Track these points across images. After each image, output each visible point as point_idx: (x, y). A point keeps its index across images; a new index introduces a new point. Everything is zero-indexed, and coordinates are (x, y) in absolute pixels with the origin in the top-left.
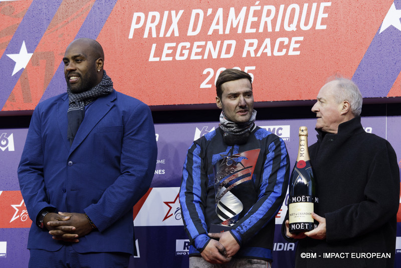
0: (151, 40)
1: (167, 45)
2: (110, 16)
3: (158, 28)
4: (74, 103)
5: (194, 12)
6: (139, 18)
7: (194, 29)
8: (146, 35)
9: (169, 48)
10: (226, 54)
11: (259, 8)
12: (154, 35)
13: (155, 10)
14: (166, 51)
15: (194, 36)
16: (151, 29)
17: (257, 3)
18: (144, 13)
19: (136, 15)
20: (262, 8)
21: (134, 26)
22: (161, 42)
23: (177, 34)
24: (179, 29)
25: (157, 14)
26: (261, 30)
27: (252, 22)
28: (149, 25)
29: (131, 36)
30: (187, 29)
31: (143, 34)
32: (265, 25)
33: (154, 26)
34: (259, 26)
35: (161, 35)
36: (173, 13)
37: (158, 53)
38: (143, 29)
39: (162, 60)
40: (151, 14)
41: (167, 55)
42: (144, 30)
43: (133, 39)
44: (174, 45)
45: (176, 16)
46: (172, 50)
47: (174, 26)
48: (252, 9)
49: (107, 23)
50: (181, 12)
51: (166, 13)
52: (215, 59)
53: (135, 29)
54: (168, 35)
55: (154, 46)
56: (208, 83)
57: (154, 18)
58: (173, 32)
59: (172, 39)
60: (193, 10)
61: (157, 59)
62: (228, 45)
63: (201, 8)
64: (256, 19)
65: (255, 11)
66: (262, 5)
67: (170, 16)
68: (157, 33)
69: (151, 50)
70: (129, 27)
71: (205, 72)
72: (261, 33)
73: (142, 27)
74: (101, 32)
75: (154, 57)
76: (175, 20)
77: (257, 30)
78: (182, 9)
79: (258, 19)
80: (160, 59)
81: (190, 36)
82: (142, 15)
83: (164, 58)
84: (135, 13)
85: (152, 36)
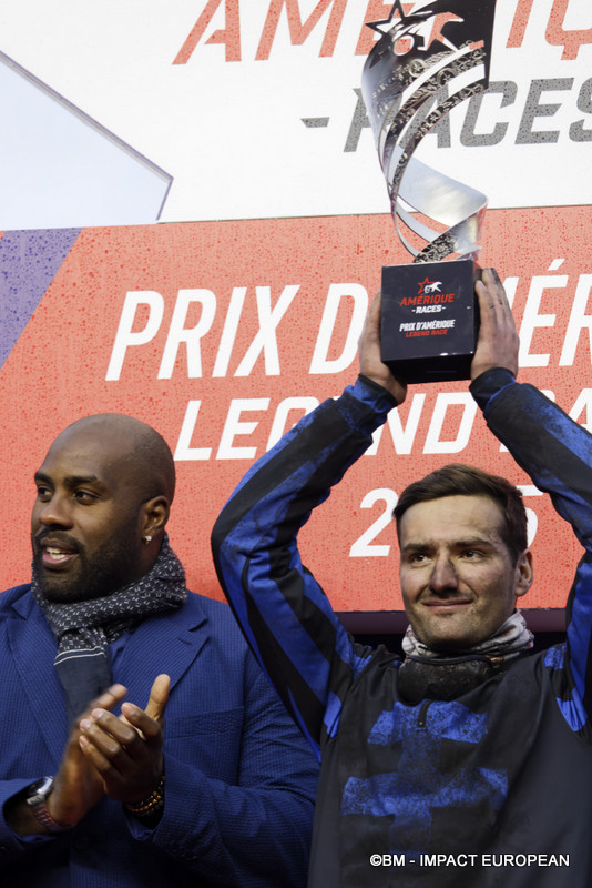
0: (182, 386)
1: (238, 406)
2: (45, 302)
3: (210, 345)
4: (74, 631)
5: (336, 292)
6: (143, 312)
7: (334, 353)
8: (166, 371)
9: (245, 417)
10: (442, 439)
11: (561, 282)
12: (195, 370)
13: (200, 285)
14: (233, 427)
15: (334, 376)
16: (183, 347)
17: (556, 264)
18: (162, 293)
19: (133, 299)
20: (572, 284)
21: (125, 338)
22: (216, 396)
23: (273, 368)
24: (282, 349)
25: (208, 299)
26: (567, 358)
27: (538, 331)
28: (177, 333)
29: (114, 373)
30: (310, 353)
31: (157, 367)
32: (580, 342)
33: (193, 338)
34: (560, 345)
35: (220, 370)
36: (263, 294)
37: (208, 434)
38: (157, 347)
39: (219, 456)
40: (185, 297)
41: (239, 441)
42: (161, 353)
43: (119, 382)
44: (262, 404)
45: (273, 307)
46: (255, 424)
47: (266, 340)
48: (539, 284)
49: (31, 324)
50: (290, 292)
51: (238, 295)
52: (403, 457)
53: (128, 347)
54: (244, 369)
55: (193, 407)
56: (376, 541)
57: (195, 310)
58: (261, 359)
59: (257, 384)
60: (333, 287)
61: (203, 454)
62: (450, 408)
63: (359, 280)
64: (549, 320)
65: (547, 293)
66: (573, 271)
67: (250, 305)
68: (204, 363)
69: (182, 420)
70: (110, 342)
71: (368, 502)
72: (567, 370)
73: (151, 343)
74: (10, 356)
75: (193, 445)
76: (269, 319)
77: (554, 360)
78: (294, 282)
79: (558, 320)
80: (214, 453)
81: (320, 377)
82: (155, 300)
83: (227, 451)
84: (129, 294)
85: (186, 374)
